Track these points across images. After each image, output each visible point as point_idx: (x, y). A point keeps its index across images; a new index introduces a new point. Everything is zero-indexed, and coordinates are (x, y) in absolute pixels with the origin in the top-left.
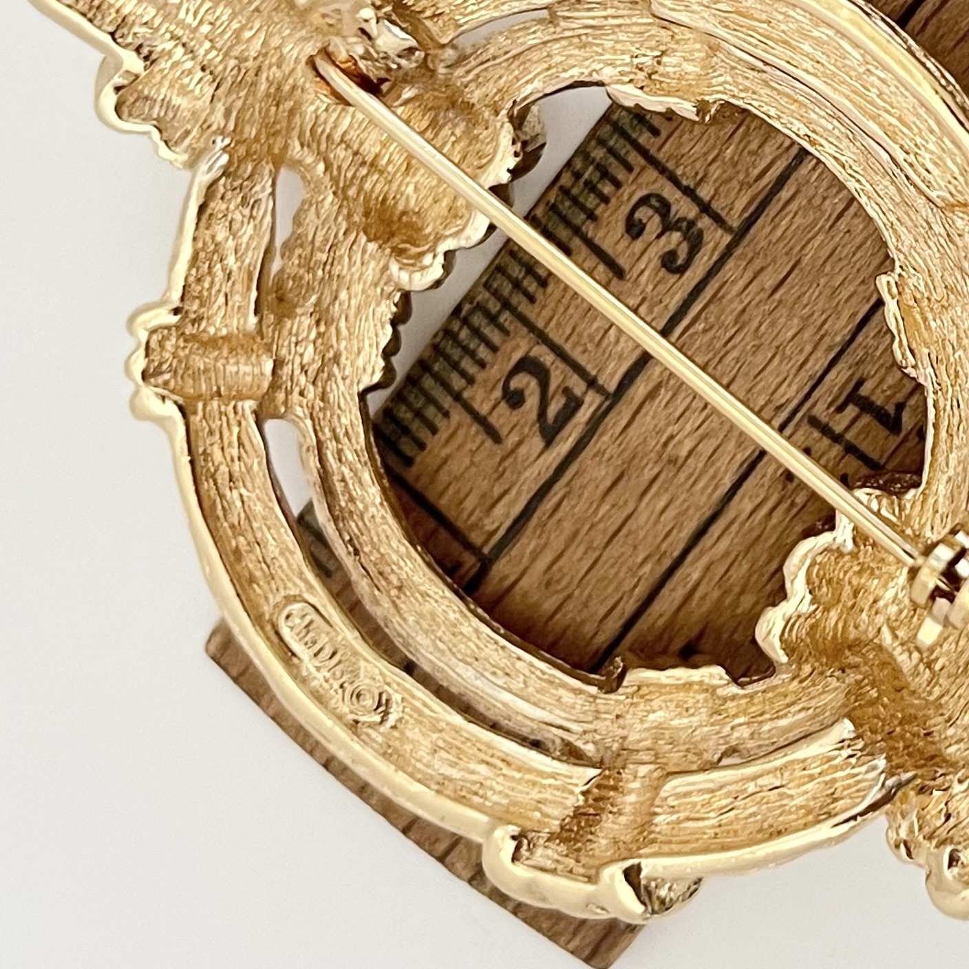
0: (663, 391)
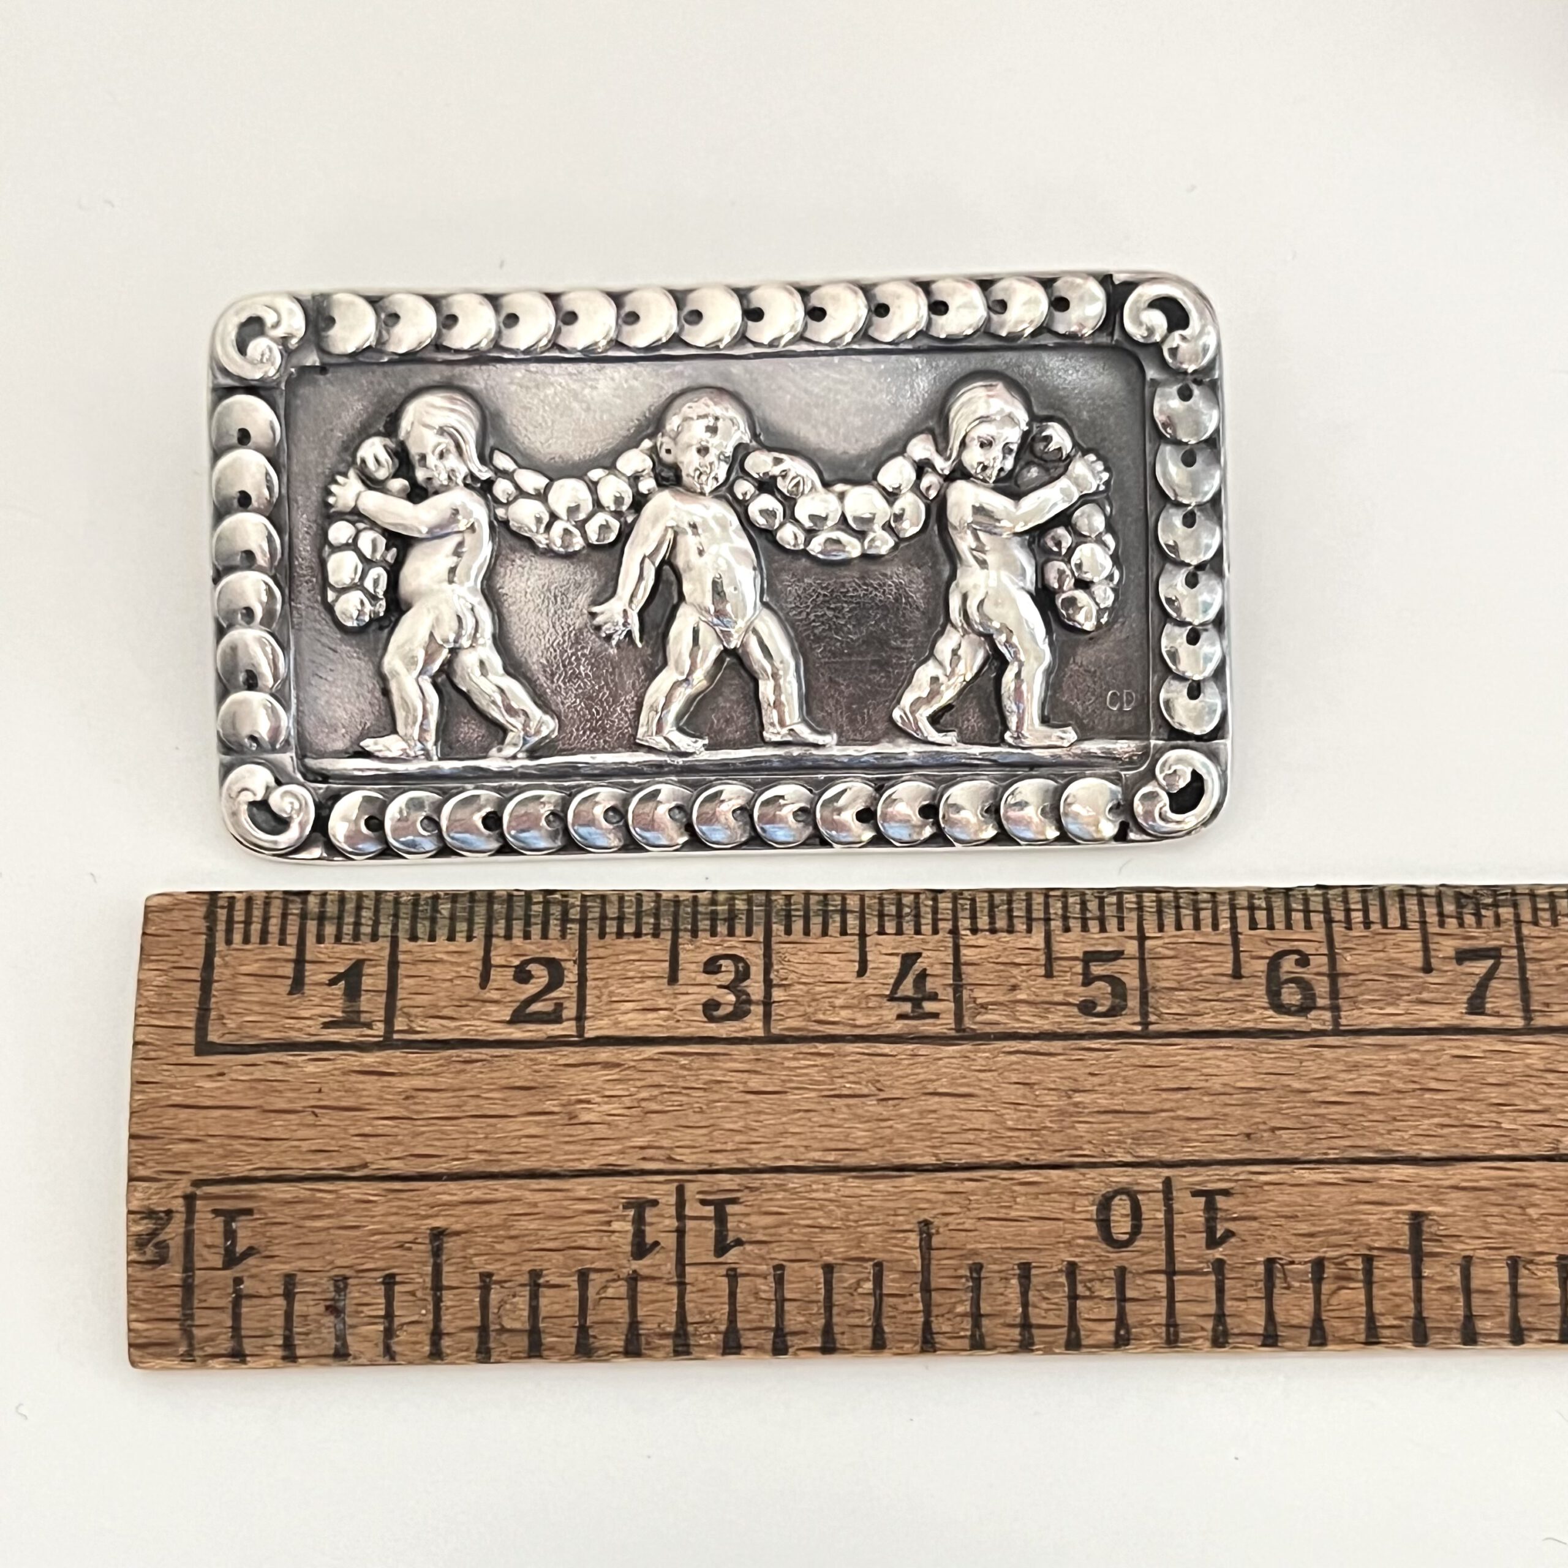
0: (617, 1070)
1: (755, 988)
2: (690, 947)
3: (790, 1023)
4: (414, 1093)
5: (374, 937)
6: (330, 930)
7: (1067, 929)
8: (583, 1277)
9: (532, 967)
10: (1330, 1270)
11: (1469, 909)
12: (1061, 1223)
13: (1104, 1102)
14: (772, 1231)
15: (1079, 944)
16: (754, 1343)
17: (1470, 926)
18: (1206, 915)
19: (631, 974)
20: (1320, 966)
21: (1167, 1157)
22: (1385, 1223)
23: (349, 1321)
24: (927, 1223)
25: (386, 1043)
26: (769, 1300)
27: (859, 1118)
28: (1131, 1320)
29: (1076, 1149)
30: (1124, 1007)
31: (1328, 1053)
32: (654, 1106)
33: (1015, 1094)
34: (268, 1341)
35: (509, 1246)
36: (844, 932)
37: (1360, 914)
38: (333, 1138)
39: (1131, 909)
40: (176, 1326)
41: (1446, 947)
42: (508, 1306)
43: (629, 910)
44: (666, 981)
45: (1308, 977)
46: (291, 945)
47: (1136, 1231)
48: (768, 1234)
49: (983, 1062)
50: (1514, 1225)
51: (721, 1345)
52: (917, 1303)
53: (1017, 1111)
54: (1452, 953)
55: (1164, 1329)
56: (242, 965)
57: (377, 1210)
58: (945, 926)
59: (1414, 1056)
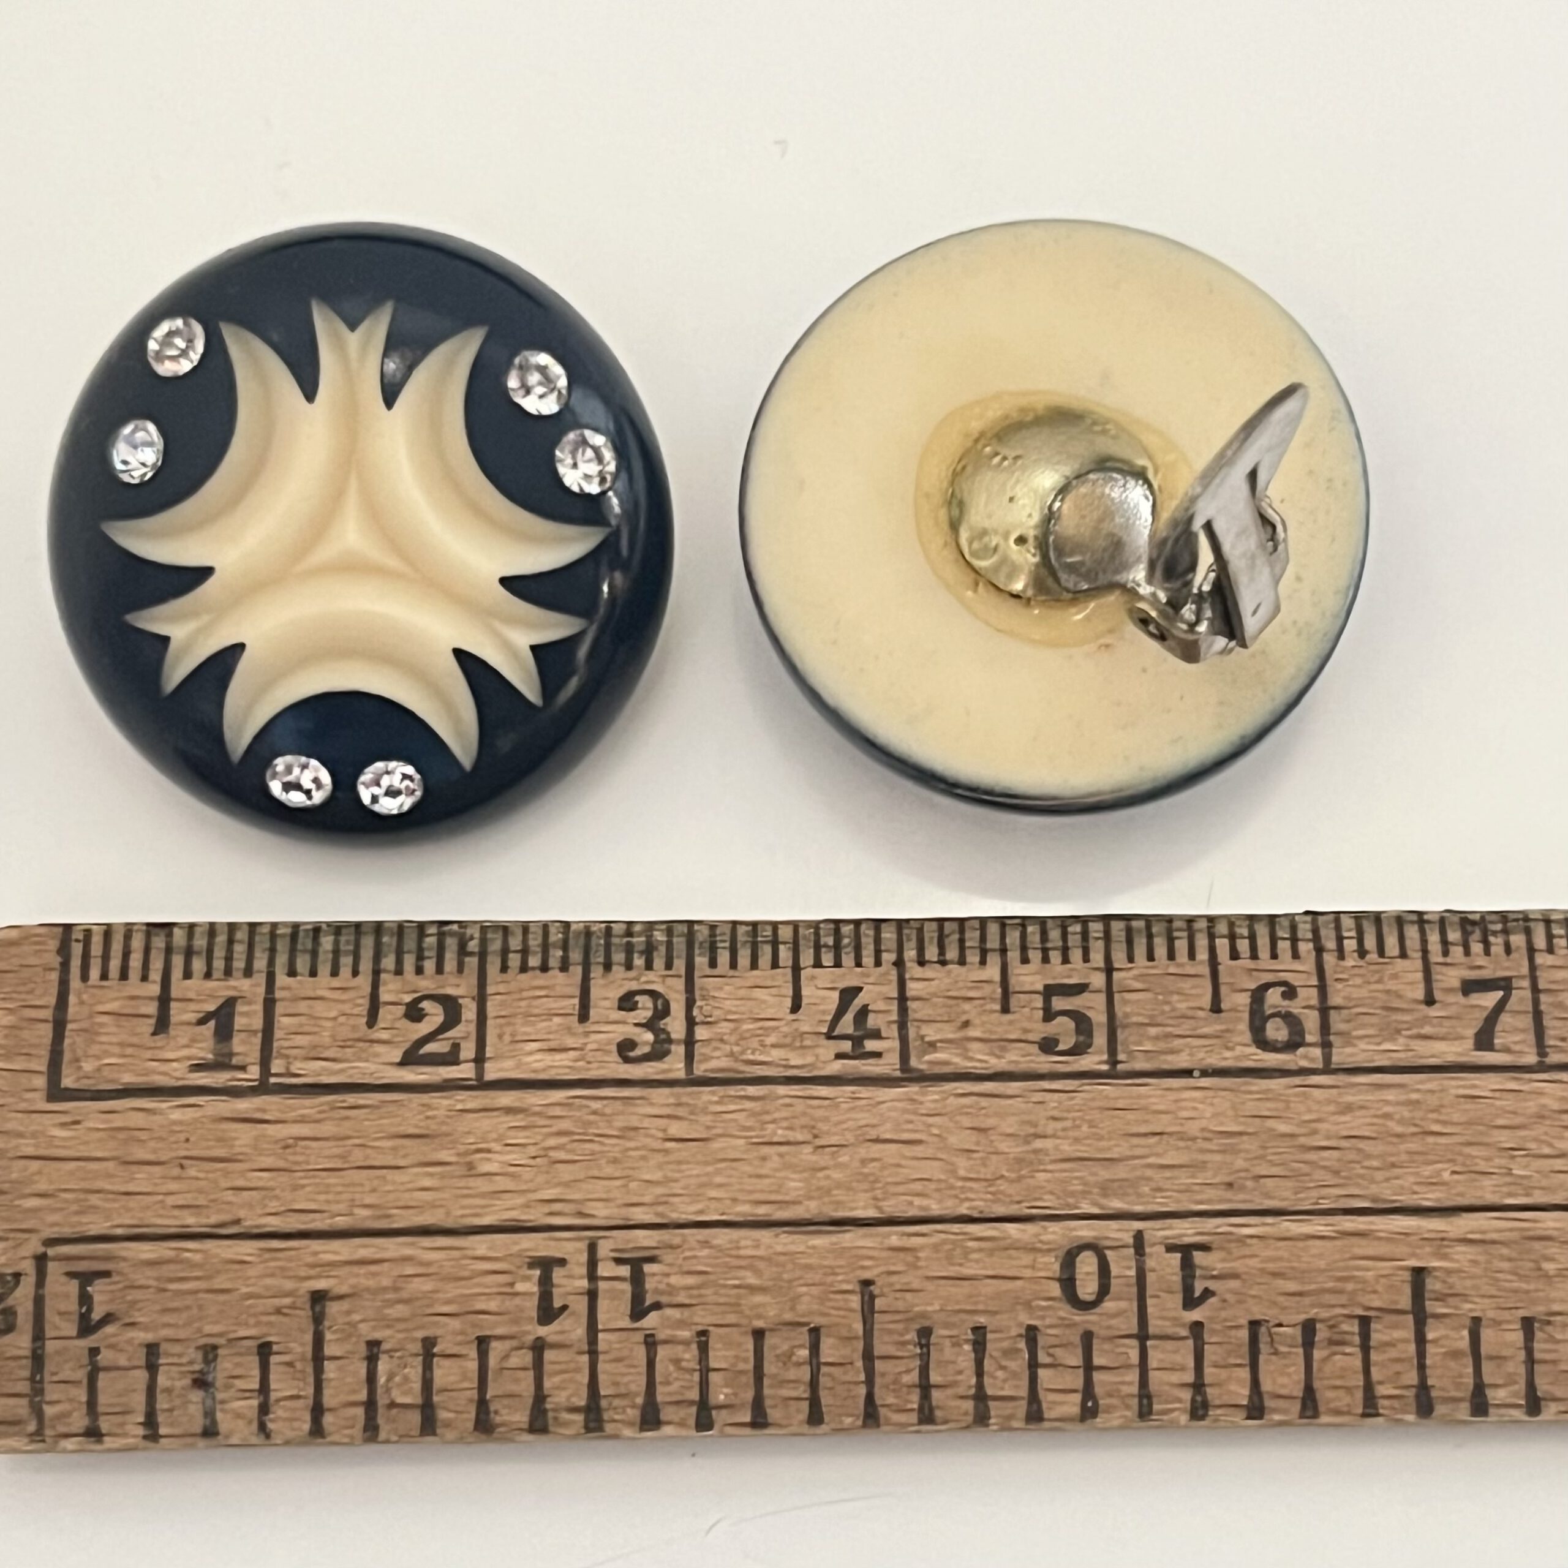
0: (521, 1116)
1: (675, 1025)
2: (602, 982)
3: (714, 1064)
4: (291, 1141)
5: (248, 972)
6: (198, 965)
7: (1025, 960)
8: (483, 1343)
9: (425, 1005)
10: (1322, 1333)
11: (1477, 935)
12: (1019, 1283)
13: (1067, 1148)
14: (695, 1292)
15: (1038, 977)
16: (676, 1419)
17: (1478, 954)
18: (1181, 945)
19: (536, 1011)
20: (1308, 999)
21: (1138, 1208)
22: (1383, 1281)
23: (220, 1396)
24: (867, 1283)
25: (262, 1088)
26: (692, 1370)
27: (792, 1166)
28: (1098, 1390)
29: (1036, 1199)
30: (1090, 1046)
31: (1316, 1092)
32: (562, 1155)
33: (968, 1140)
34: (127, 1418)
35: (399, 1311)
36: (775, 965)
37: (1354, 942)
38: (200, 1191)
39: (1098, 938)
40: (24, 1402)
41: (1449, 978)
42: (397, 1379)
43: (535, 942)
44: (576, 1018)
45: (1295, 1011)
46: (154, 982)
47: (1104, 1290)
48: (691, 1297)
49: (932, 1106)
50: (1528, 1282)
51: (638, 1420)
52: (858, 1372)
53: (970, 1159)
54: (1456, 984)
55: (1136, 1401)
56: (100, 1003)
57: (252, 1272)
58: (888, 957)
59: (1414, 1096)
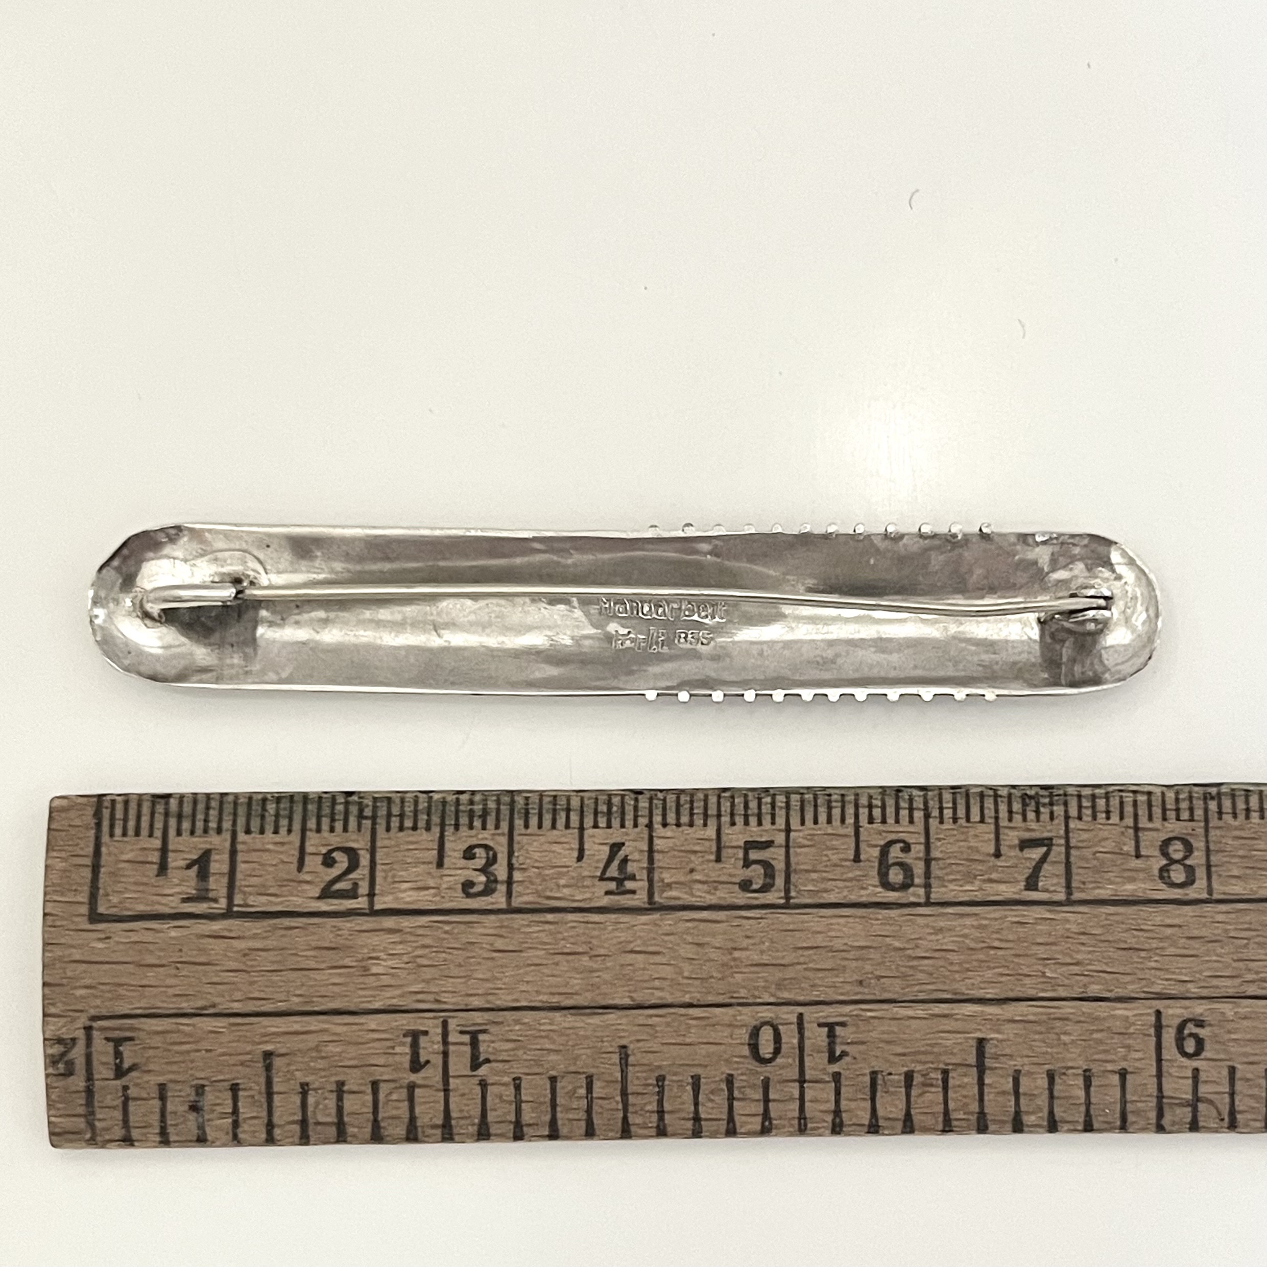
0: (398, 934)
1: (500, 871)
2: (452, 838)
3: (526, 898)
4: (247, 951)
5: (219, 831)
6: (186, 825)
7: (733, 824)
8: (375, 1085)
9: (334, 855)
10: (918, 1079)
11: (1032, 806)
12: (723, 1047)
13: (756, 958)
14: (512, 1053)
15: (741, 836)
16: (499, 1132)
17: (1032, 821)
18: (836, 812)
19: (409, 860)
20: (918, 852)
21: (801, 998)
22: (958, 1046)
23: (207, 1117)
24: (624, 1047)
25: (229, 914)
26: (510, 1103)
27: (575, 970)
28: (772, 1115)
29: (735, 992)
30: (772, 885)
31: (920, 921)
32: (425, 962)
33: (691, 952)
34: (150, 1130)
35: (321, 1064)
36: (567, 826)
37: (951, 811)
38: (190, 986)
39: (781, 808)
40: (83, 1119)
41: (1011, 837)
42: (321, 1107)
43: (409, 809)
44: (435, 865)
45: (909, 861)
46: (156, 838)
47: (777, 1051)
48: (509, 1056)
49: (668, 928)
50: (1052, 1048)
51: (476, 1133)
52: (617, 1103)
53: (691, 964)
54: (1017, 842)
55: (796, 1122)
56: (122, 853)
57: (224, 1039)
58: (643, 821)
59: (985, 922)
